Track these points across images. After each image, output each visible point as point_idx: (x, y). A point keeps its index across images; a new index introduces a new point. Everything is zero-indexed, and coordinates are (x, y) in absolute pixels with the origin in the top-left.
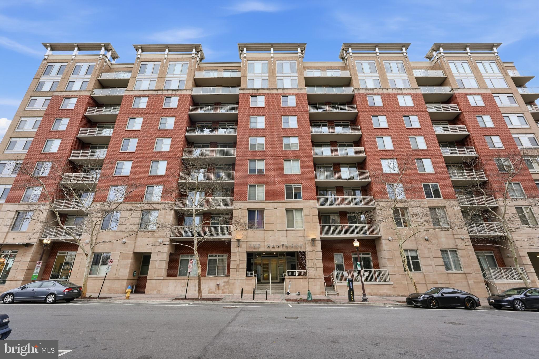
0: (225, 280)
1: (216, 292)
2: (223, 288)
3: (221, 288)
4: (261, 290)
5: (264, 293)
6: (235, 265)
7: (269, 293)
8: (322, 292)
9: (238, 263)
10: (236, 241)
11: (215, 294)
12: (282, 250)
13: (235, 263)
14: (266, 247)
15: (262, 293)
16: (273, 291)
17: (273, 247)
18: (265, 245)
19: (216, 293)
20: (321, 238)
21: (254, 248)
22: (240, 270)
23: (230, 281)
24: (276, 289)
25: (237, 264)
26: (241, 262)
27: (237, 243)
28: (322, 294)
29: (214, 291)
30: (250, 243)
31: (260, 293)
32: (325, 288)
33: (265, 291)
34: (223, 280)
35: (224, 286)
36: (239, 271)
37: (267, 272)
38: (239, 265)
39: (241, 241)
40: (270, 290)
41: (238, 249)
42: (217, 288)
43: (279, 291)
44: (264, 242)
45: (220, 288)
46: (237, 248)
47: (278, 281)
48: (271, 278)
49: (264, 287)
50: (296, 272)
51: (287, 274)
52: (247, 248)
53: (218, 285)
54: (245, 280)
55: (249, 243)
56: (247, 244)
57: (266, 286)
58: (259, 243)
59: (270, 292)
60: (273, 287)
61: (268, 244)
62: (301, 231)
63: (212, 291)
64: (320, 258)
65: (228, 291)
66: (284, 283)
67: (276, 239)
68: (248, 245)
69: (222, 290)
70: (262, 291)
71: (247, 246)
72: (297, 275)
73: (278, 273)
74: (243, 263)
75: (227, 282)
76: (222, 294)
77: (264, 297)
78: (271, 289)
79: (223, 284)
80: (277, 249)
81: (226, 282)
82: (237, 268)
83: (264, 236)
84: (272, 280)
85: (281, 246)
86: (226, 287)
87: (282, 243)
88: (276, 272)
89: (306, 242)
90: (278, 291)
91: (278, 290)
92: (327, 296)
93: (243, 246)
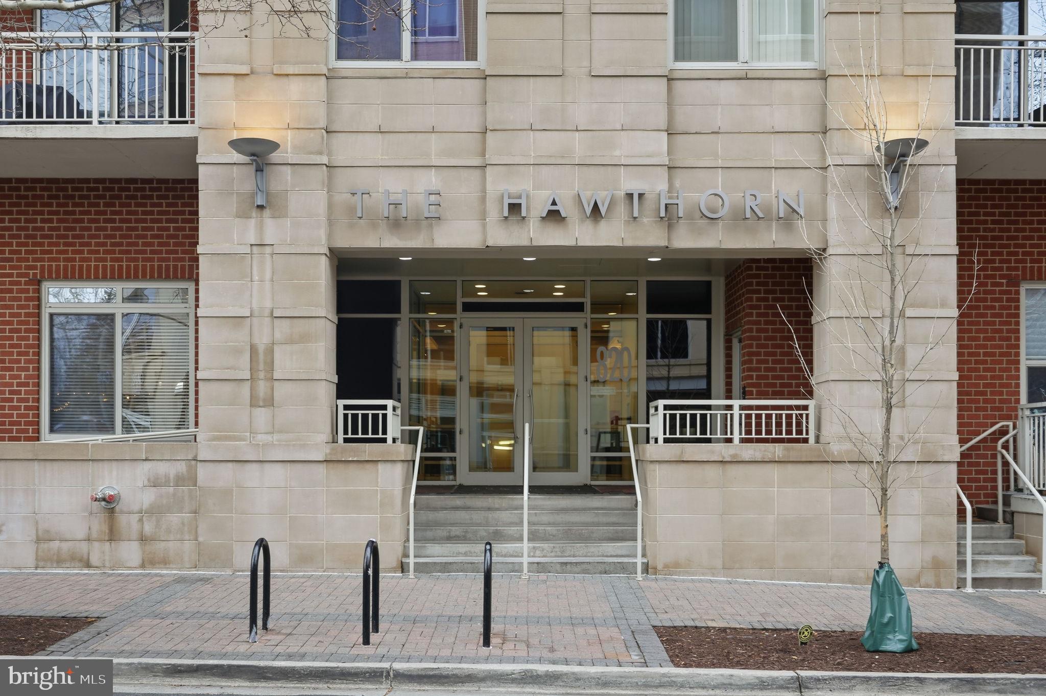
0: (162, 469)
1: (98, 552)
2: (148, 528)
3: (135, 526)
4: (450, 539)
5: (472, 567)
6: (237, 351)
7: (516, 569)
8: (937, 565)
9: (262, 341)
10: (236, 157)
11: (88, 565)
12: (629, 243)
13: (241, 337)
14: (494, 213)
15: (463, 568)
16: (548, 553)
17: (554, 216)
18: (483, 199)
19: (94, 560)
20: (959, 143)
21: (396, 224)
22: (281, 391)
23: (203, 472)
24: (573, 535)
25: (253, 349)
26: (282, 329)
27: (244, 179)
28: (928, 577)
29: (84, 547)
30: (362, 179)
31: (445, 568)
32: (962, 536)
33: (475, 553)
34: (147, 466)
35: (155, 511)
36: (269, 402)
37: (509, 428)
38: (270, 351)
39: (275, 157)
40: (526, 545)
41: (261, 228)
42: (98, 525)
43: (594, 548)
44: (477, 172)
45: (128, 522)
46: (252, 222)
47: (582, 475)
48: (533, 456)
49: (477, 516)
50: (736, 412)
51: (657, 426)
52: (331, 222)
53: (109, 501)
54: (322, 468)
55: (344, 180)
56: (330, 187)
57: (491, 515)
58: (431, 180)
59: (525, 560)
60: (545, 519)
61: (514, 189)
62: (797, 88)
63: (65, 546)
64: (943, 305)
65: (188, 546)
66: (631, 490)
67: (579, 146)
68: (342, 197)
69: (143, 539)
70: (462, 548)
71: (330, 206)
72: (736, 437)
73: (583, 422)
74: (304, 338)
75: (180, 480)
76: (143, 566)
77: (469, 612)
78: (533, 537)
79: (148, 498)
80: (589, 225)
81: (167, 483)
82: (252, 379)
83: (474, 124)
84: (535, 468)
85: (621, 209)
86: (174, 519)
87: (630, 183)
88: (561, 421)
89: (832, 172)
90: (581, 553)
91: (586, 539)
92: (969, 590)
93: (295, 202)
